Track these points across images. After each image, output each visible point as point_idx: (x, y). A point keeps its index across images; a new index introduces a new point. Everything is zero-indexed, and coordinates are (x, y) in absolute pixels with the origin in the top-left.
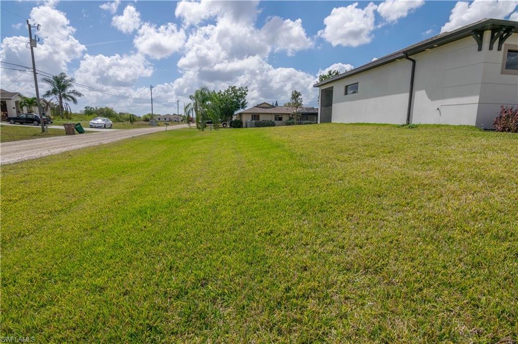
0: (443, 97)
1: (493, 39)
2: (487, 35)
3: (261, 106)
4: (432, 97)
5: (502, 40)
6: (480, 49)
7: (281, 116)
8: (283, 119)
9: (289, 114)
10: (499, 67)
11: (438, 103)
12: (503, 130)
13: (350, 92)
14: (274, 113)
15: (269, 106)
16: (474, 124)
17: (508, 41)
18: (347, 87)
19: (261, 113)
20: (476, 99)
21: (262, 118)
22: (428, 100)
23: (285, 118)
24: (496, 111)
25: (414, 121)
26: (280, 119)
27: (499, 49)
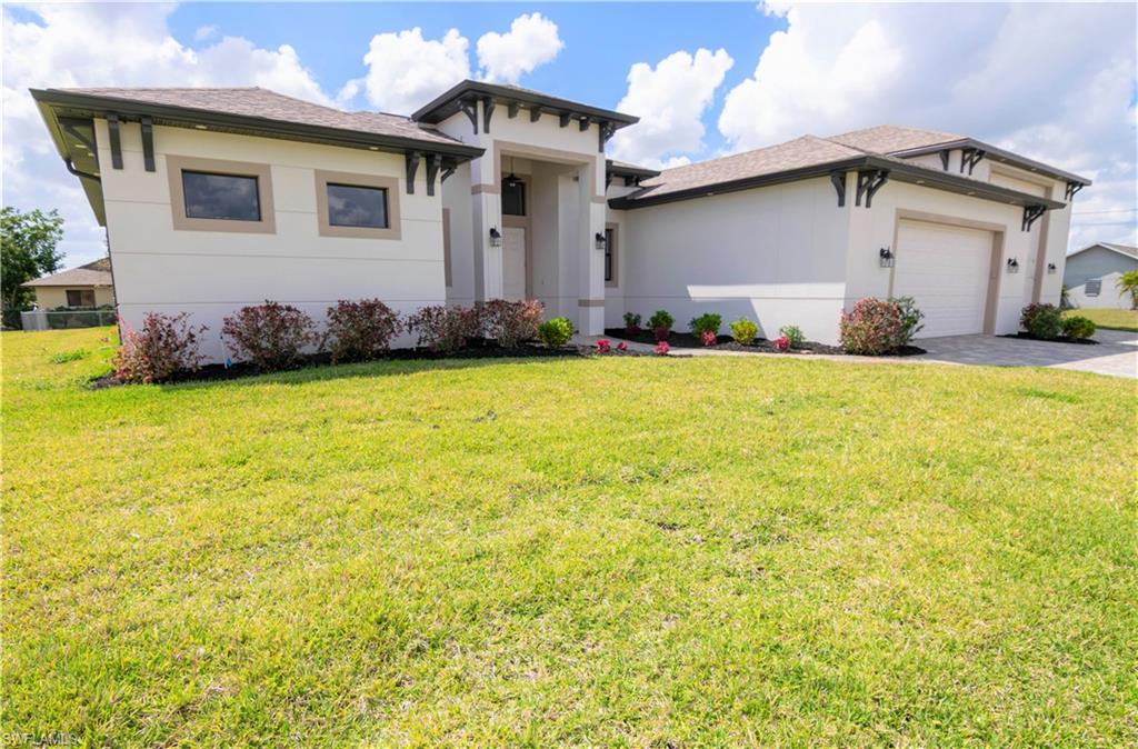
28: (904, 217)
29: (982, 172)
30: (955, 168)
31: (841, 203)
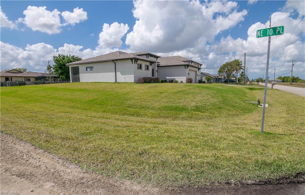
0: (125, 74)
1: (135, 61)
2: (134, 60)
3: (11, 72)
4: (122, 74)
5: (136, 62)
6: (132, 63)
7: (29, 78)
8: (30, 80)
9: (35, 77)
10: (137, 68)
11: (124, 76)
12: (140, 83)
13: (88, 69)
14: (24, 77)
15: (18, 72)
16: (133, 82)
17: (137, 62)
18: (87, 67)
19: (13, 76)
20: (133, 76)
21: (14, 80)
22: (121, 75)
23: (32, 80)
24: (137, 79)
25: (118, 81)
26: (29, 80)
27: (136, 64)
28: (190, 70)
29: (193, 64)
30: (190, 64)
31: (185, 68)
